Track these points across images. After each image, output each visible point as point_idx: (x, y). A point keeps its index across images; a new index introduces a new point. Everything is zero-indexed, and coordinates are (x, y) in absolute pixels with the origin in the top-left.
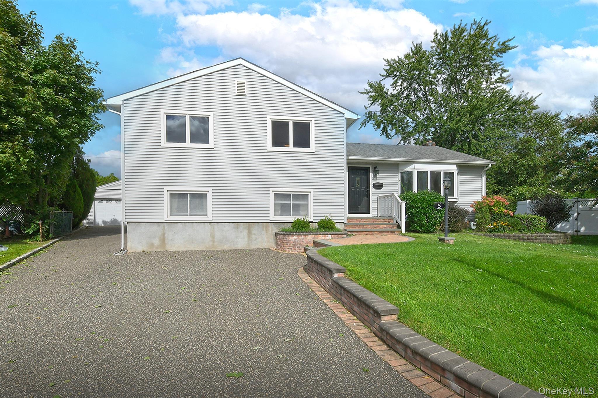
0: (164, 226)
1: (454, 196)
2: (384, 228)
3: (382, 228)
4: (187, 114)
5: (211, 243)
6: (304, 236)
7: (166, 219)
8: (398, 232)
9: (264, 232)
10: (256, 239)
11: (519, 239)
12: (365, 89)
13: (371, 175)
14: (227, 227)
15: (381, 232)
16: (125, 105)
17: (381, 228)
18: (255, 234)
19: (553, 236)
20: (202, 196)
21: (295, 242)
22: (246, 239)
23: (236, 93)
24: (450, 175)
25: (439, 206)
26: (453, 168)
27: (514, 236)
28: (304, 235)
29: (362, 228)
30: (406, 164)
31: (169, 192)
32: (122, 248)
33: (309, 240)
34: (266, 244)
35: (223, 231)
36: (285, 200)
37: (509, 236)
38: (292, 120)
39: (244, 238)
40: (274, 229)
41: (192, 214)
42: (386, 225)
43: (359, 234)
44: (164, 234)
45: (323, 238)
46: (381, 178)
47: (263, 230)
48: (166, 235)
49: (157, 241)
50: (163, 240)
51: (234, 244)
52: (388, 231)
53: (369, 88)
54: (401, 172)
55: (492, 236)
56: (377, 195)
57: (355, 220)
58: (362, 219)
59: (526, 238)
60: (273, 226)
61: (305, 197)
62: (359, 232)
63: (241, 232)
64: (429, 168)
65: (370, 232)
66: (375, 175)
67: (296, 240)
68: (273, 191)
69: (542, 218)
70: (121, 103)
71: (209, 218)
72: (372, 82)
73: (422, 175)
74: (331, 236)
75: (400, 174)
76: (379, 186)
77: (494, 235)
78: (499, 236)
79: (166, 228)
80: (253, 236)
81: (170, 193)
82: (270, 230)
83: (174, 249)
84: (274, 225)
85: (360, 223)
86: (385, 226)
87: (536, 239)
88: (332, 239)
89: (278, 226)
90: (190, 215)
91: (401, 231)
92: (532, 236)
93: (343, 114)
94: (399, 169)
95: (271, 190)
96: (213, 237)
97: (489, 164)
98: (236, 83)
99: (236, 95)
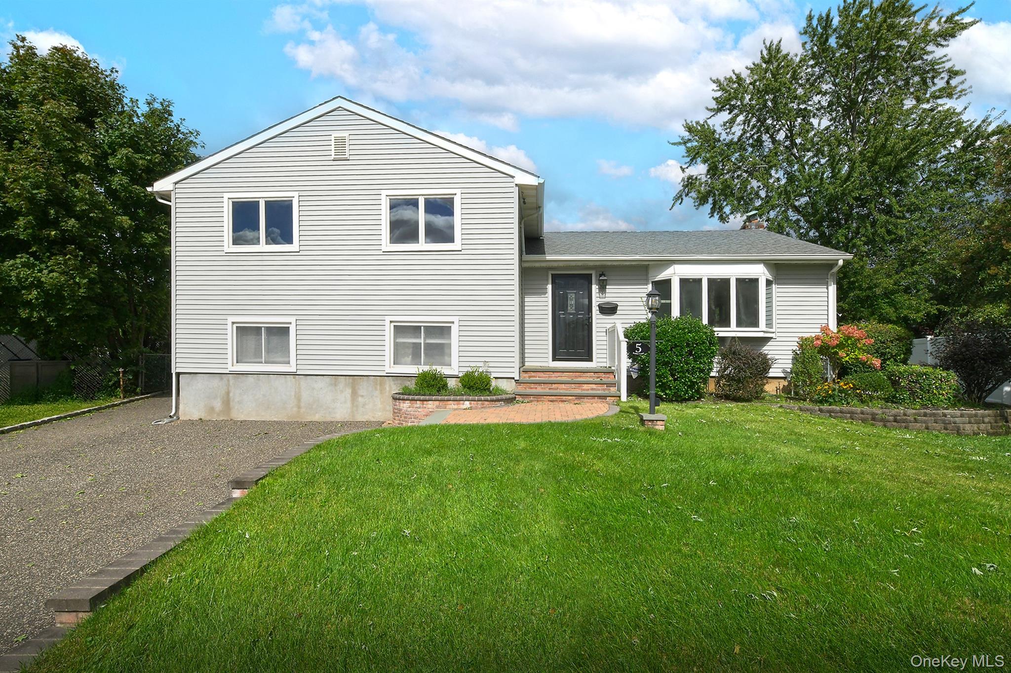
0: (228, 381)
1: (758, 326)
2: (592, 389)
3: (588, 390)
4: (260, 198)
5: (295, 409)
6: (421, 402)
7: (231, 368)
8: (613, 398)
9: (377, 393)
10: (364, 405)
11: (874, 419)
12: (679, 136)
13: (595, 288)
14: (320, 383)
15: (580, 397)
16: (177, 191)
17: (584, 390)
18: (362, 396)
20: (282, 332)
21: (407, 412)
22: (349, 404)
23: (333, 157)
24: (748, 286)
25: (638, 350)
26: (759, 272)
27: (862, 413)
29: (550, 389)
30: (663, 265)
31: (235, 326)
32: (172, 414)
33: (430, 410)
34: (380, 414)
35: (313, 389)
36: (412, 338)
37: (852, 413)
38: (422, 195)
39: (345, 402)
40: (394, 387)
41: (268, 360)
42: (596, 384)
43: (538, 401)
44: (228, 393)
45: (456, 407)
46: (614, 293)
47: (376, 389)
48: (231, 395)
49: (219, 404)
50: (227, 402)
51: (329, 412)
52: (593, 396)
53: (688, 133)
54: (652, 282)
55: (816, 411)
56: (607, 325)
57: (542, 374)
58: (553, 372)
59: (891, 418)
60: (392, 383)
62: (538, 397)
63: (342, 392)
64: (705, 272)
65: (560, 398)
66: (602, 289)
67: (409, 409)
68: (391, 322)
69: (944, 374)
70: (171, 187)
71: (292, 369)
72: (691, 122)
73: (690, 286)
74: (470, 404)
75: (651, 285)
76: (609, 310)
77: (820, 410)
78: (830, 412)
79: (231, 382)
80: (360, 399)
81: (237, 327)
82: (388, 389)
83: (242, 417)
84: (393, 380)
85: (550, 379)
86: (594, 386)
87: (916, 421)
88: (471, 408)
89: (399, 382)
90: (265, 363)
91: (620, 397)
92: (905, 415)
93: (513, 177)
94: (650, 276)
95: (388, 319)
96: (299, 399)
97: (838, 260)
98: (333, 139)
99: (333, 160)
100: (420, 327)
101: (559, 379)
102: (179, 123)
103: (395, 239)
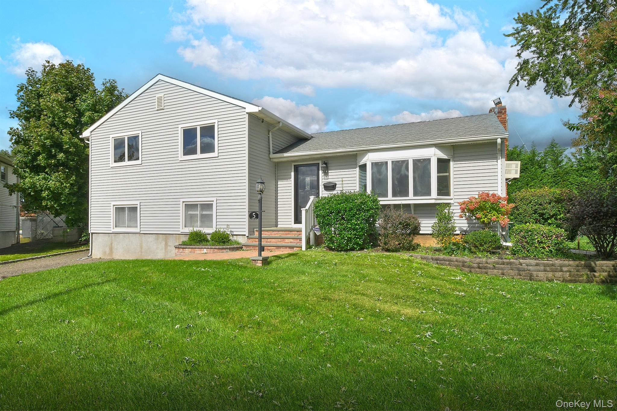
0: (112, 237)
2: (291, 242)
3: (288, 243)
4: (126, 136)
5: (140, 253)
7: (113, 230)
13: (321, 173)
14: (151, 238)
16: (92, 136)
17: (286, 243)
18: (170, 246)
20: (134, 210)
22: (164, 251)
29: (266, 242)
30: (363, 154)
32: (89, 255)
35: (148, 242)
36: (194, 211)
38: (199, 125)
39: (162, 249)
41: (129, 225)
42: (293, 239)
43: (255, 250)
44: (112, 244)
46: (334, 176)
48: (113, 245)
49: (108, 250)
50: (111, 249)
51: (155, 255)
54: (359, 166)
61: (210, 206)
63: (161, 243)
64: (389, 157)
66: (326, 173)
68: (183, 202)
70: (90, 134)
71: (138, 230)
73: (379, 166)
75: (358, 168)
76: (331, 187)
81: (115, 208)
82: (181, 241)
83: (117, 258)
84: (185, 237)
86: (292, 240)
90: (127, 227)
91: (301, 247)
93: (245, 108)
94: (358, 162)
95: (182, 200)
96: (141, 247)
97: (497, 139)
98: (157, 98)
99: (156, 110)
100: (198, 204)
101: (276, 235)
102: (121, 91)
103: (185, 153)
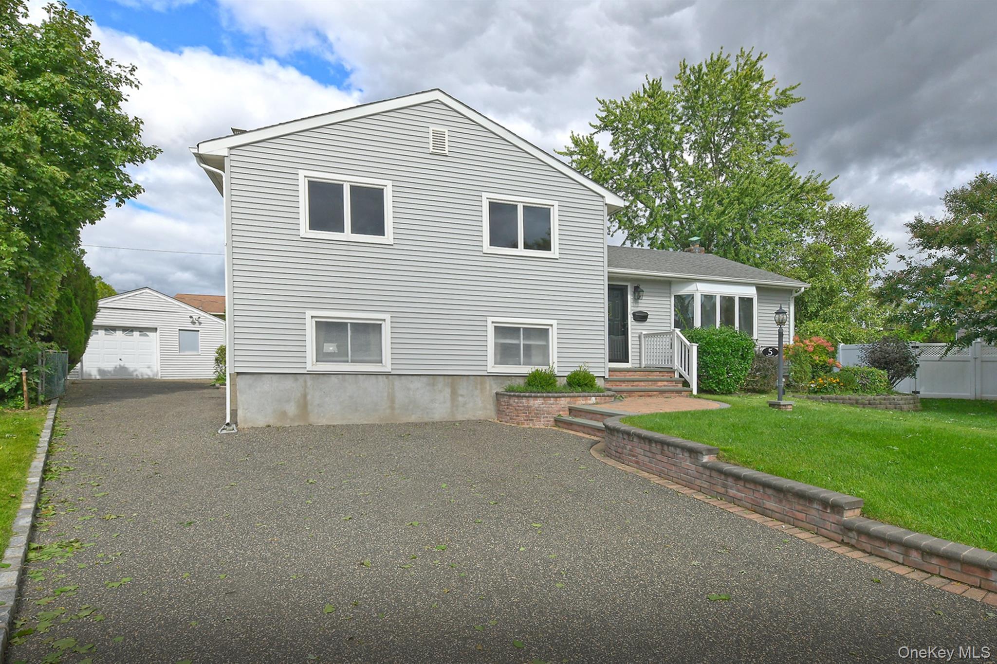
0: (305, 382)
2: (665, 386)
3: (661, 386)
4: (343, 181)
5: (388, 411)
6: (555, 399)
7: (310, 368)
8: (687, 393)
9: (477, 392)
10: (465, 404)
11: (857, 403)
12: (565, 147)
13: (630, 298)
14: (417, 383)
15: (662, 392)
16: (233, 158)
17: (658, 386)
18: (462, 396)
19: (902, 400)
20: (373, 329)
21: (539, 409)
22: (448, 404)
23: (431, 150)
24: (747, 302)
25: (770, 353)
27: (850, 399)
28: (554, 397)
29: (632, 386)
31: (314, 320)
32: (228, 420)
33: (563, 406)
34: (480, 412)
35: (409, 389)
36: (511, 338)
37: (843, 399)
38: (522, 202)
39: (445, 402)
40: (494, 386)
41: (355, 358)
42: (667, 381)
43: (631, 397)
44: (305, 396)
45: (584, 402)
46: (646, 304)
47: (476, 388)
48: (309, 397)
49: (293, 408)
50: (304, 405)
51: (427, 413)
52: (672, 391)
53: (573, 145)
54: (675, 296)
55: (819, 399)
56: (640, 331)
57: (618, 374)
58: (628, 371)
59: (867, 402)
60: (492, 382)
61: (543, 333)
62: (630, 392)
63: (441, 391)
64: (719, 290)
65: (647, 393)
66: (637, 299)
67: (542, 406)
68: (492, 322)
69: (882, 372)
70: (225, 153)
71: (386, 367)
72: (578, 135)
73: (708, 299)
74: (596, 399)
75: (673, 298)
76: (641, 317)
77: (822, 398)
78: (829, 399)
79: (309, 383)
80: (460, 399)
81: (316, 322)
82: (488, 388)
83: (324, 422)
84: (494, 380)
85: (627, 377)
86: (666, 383)
87: (880, 404)
88: (597, 403)
89: (500, 381)
90: (351, 362)
91: (691, 391)
92: (874, 400)
93: (603, 197)
94: (672, 290)
95: (490, 320)
96: (392, 399)
97: (801, 288)
98: (431, 132)
99: (430, 154)
100: (519, 328)
101: (632, 377)
103: (493, 242)
